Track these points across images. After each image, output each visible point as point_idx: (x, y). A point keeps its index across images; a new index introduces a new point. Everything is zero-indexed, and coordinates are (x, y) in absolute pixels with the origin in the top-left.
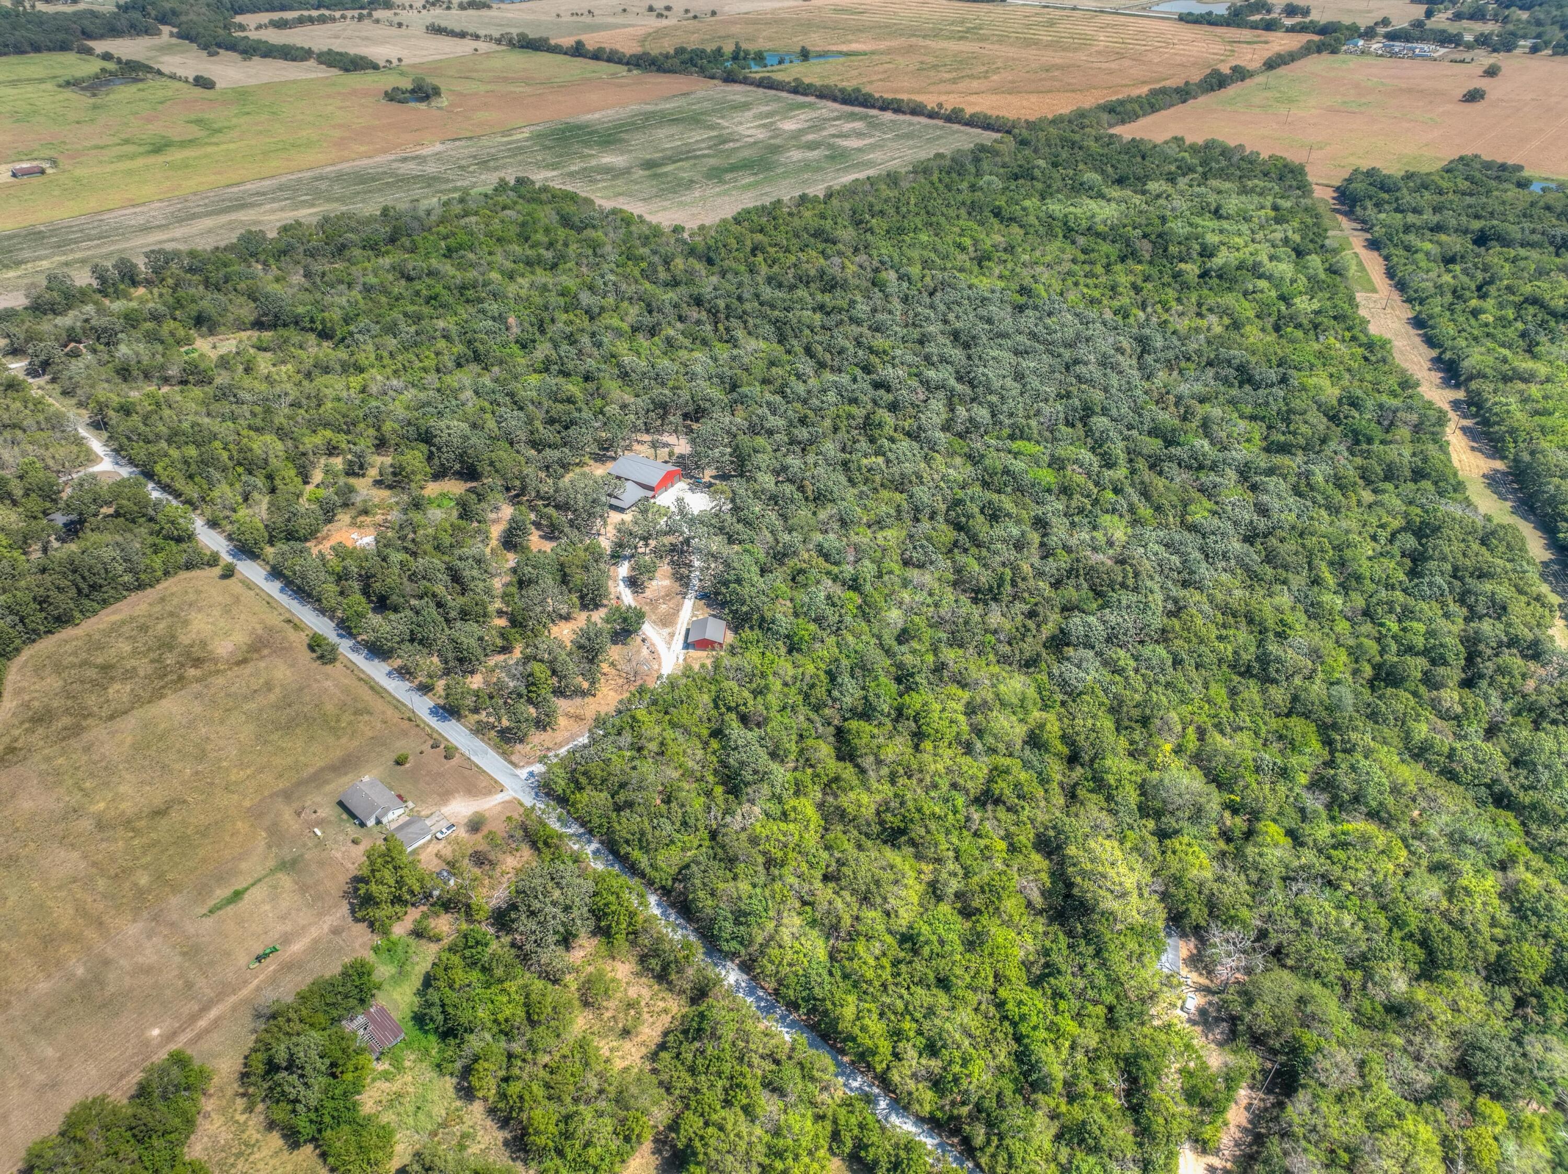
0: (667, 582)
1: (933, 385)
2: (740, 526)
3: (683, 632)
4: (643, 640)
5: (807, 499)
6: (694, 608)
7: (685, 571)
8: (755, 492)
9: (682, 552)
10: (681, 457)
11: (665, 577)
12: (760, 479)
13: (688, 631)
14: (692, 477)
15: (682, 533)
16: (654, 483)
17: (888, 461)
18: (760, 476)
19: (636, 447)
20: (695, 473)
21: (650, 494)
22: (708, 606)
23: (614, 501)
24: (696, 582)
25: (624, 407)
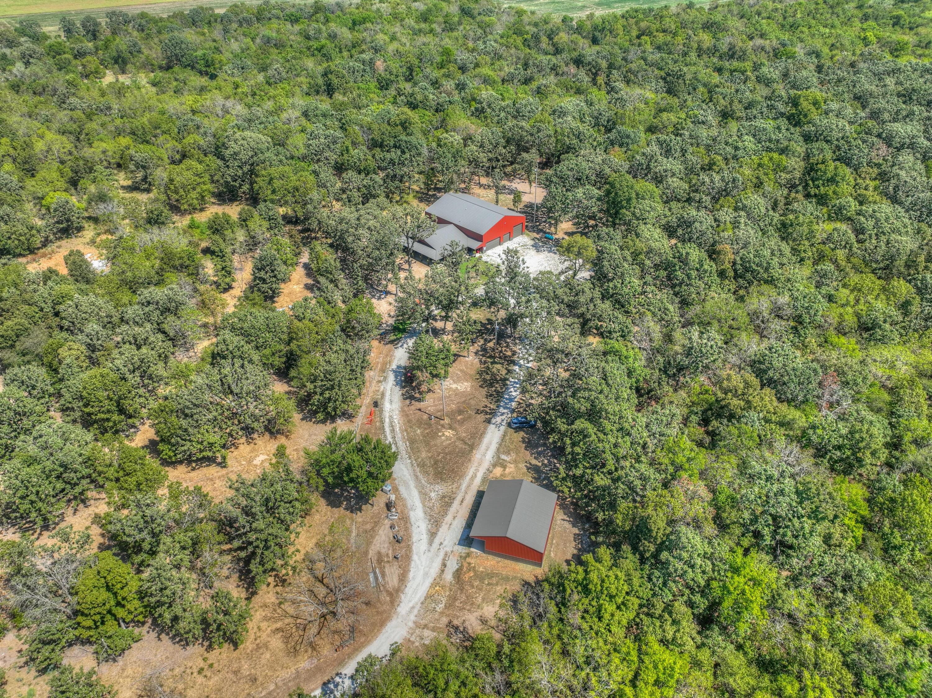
0: (465, 386)
1: (896, 141)
2: (607, 306)
3: (470, 499)
4: (389, 506)
5: (722, 274)
6: (503, 448)
7: (499, 369)
8: (636, 255)
9: (501, 336)
10: (530, 206)
11: (465, 376)
12: (647, 234)
13: (480, 495)
14: (539, 231)
15: (506, 306)
16: (483, 231)
17: (859, 231)
18: (646, 230)
19: (476, 190)
20: (544, 226)
21: (475, 244)
22: (529, 445)
23: (418, 247)
24: (515, 393)
25: (468, 139)
